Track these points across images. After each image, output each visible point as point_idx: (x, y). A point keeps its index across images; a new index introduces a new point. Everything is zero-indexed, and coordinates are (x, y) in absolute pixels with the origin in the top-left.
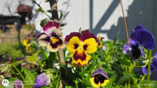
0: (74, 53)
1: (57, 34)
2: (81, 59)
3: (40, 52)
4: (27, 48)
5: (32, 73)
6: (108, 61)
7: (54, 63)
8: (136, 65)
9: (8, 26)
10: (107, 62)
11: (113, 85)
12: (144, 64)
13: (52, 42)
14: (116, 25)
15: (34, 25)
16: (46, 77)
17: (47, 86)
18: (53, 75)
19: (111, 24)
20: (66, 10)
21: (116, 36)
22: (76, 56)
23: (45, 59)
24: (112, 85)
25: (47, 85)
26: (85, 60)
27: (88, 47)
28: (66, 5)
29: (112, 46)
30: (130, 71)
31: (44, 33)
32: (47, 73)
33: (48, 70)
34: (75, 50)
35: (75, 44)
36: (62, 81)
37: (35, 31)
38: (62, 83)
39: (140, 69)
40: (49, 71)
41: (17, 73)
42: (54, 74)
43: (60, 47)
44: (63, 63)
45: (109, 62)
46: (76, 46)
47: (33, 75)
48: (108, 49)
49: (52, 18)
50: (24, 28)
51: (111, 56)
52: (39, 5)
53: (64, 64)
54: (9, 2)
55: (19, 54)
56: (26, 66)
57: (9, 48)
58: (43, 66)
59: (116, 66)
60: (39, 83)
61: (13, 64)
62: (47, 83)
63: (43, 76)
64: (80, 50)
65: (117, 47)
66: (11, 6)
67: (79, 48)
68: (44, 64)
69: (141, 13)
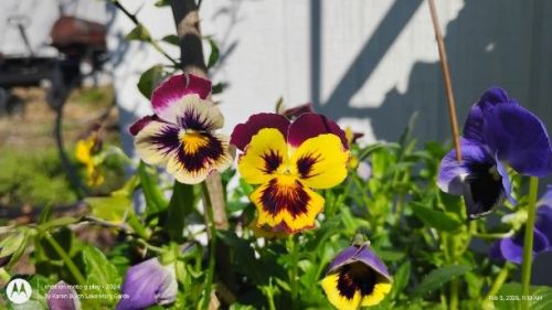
0: (263, 188)
1: (202, 119)
2: (289, 209)
3: (137, 183)
4: (90, 171)
5: (110, 258)
6: (378, 217)
7: (188, 224)
8: (479, 231)
9: (20, 92)
10: (373, 220)
11: (398, 302)
12: (507, 228)
13: (185, 148)
14: (403, 88)
15: (111, 87)
16: (161, 274)
17: (166, 306)
18: (186, 268)
19: (387, 87)
20: (227, 35)
21: (407, 130)
22: (273, 199)
23: (156, 210)
24: (394, 303)
25: (166, 302)
26: (305, 211)
27: (315, 166)
28: (225, 20)
29: (392, 164)
30: (457, 253)
31: (155, 118)
32: (166, 259)
33: (169, 249)
34: (269, 177)
35: (269, 154)
36: (217, 288)
37: (114, 112)
38: (217, 294)
39: (492, 245)
40: (170, 253)
41: (58, 257)
42: (191, 262)
43: (215, 167)
44: (219, 225)
45: (381, 220)
46: (273, 162)
47: (113, 266)
48: (379, 175)
49: (179, 62)
50: (74, 100)
51: (389, 199)
52: (133, 18)
53: (226, 227)
54: (24, 8)
55: (58, 192)
56: (84, 235)
57: (24, 170)
58: (148, 233)
59: (407, 234)
60: (137, 296)
61: (42, 227)
62: (163, 296)
63: (152, 271)
64: (287, 177)
65: (410, 168)
66: (29, 21)
67: (282, 169)
68: (153, 228)
69: (490, 47)
